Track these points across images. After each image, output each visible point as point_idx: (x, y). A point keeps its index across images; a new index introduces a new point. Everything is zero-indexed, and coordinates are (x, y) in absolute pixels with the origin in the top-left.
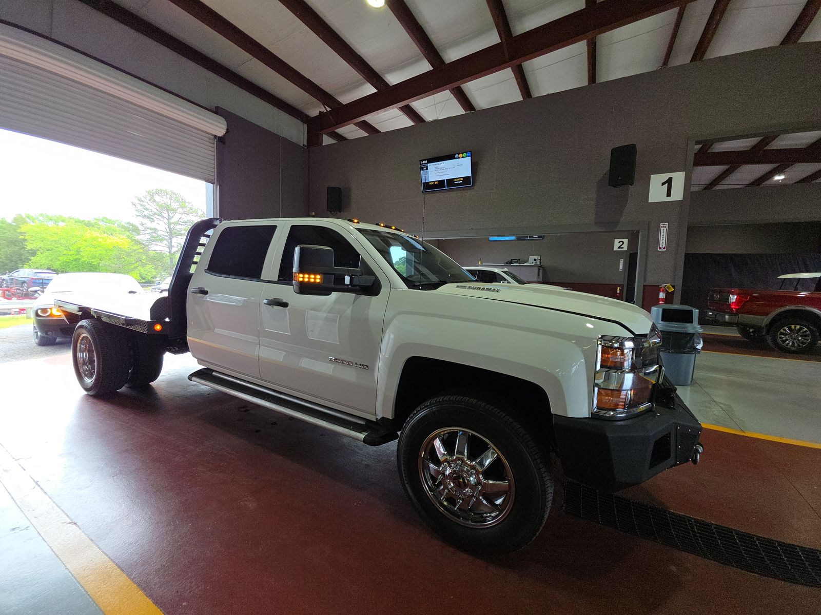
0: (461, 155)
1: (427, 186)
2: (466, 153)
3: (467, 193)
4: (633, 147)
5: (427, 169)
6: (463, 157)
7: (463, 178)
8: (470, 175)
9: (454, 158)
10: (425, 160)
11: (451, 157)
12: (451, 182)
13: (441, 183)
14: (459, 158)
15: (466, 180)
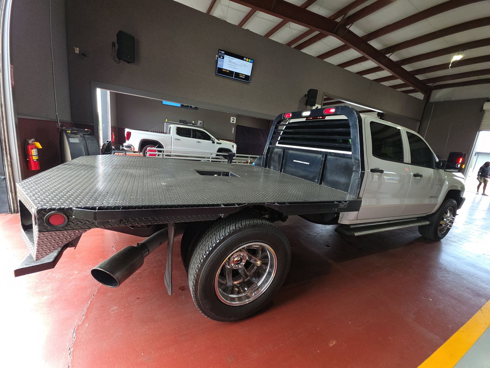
0: (247, 60)
1: (221, 71)
2: (251, 59)
3: (245, 86)
4: (317, 91)
5: (223, 58)
6: (248, 61)
7: (245, 75)
8: (250, 75)
9: (243, 60)
10: (224, 51)
11: (241, 58)
12: (237, 75)
13: (231, 73)
14: (246, 61)
15: (247, 77)
